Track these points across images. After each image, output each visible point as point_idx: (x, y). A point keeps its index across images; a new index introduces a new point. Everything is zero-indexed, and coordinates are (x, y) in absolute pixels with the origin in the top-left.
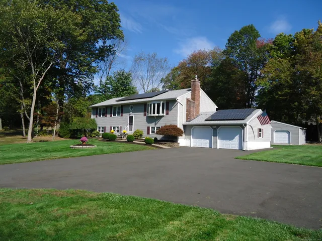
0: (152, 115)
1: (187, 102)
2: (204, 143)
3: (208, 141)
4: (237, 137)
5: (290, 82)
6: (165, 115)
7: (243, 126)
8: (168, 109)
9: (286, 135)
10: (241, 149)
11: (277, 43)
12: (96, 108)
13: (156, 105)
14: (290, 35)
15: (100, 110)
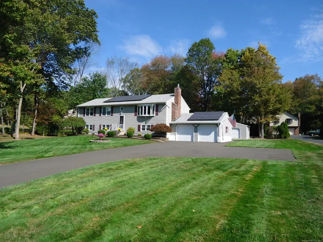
0: (143, 115)
1: (172, 105)
2: (187, 138)
3: (190, 136)
4: (213, 133)
5: (240, 90)
6: (154, 115)
7: (217, 125)
8: (157, 111)
9: (237, 131)
10: (216, 141)
11: (228, 57)
12: (84, 108)
13: (147, 107)
14: (237, 51)
15: (88, 109)
